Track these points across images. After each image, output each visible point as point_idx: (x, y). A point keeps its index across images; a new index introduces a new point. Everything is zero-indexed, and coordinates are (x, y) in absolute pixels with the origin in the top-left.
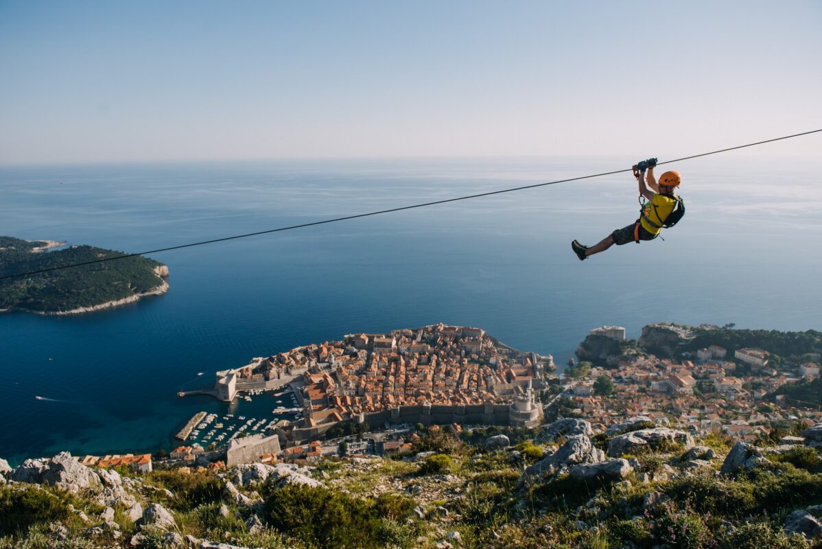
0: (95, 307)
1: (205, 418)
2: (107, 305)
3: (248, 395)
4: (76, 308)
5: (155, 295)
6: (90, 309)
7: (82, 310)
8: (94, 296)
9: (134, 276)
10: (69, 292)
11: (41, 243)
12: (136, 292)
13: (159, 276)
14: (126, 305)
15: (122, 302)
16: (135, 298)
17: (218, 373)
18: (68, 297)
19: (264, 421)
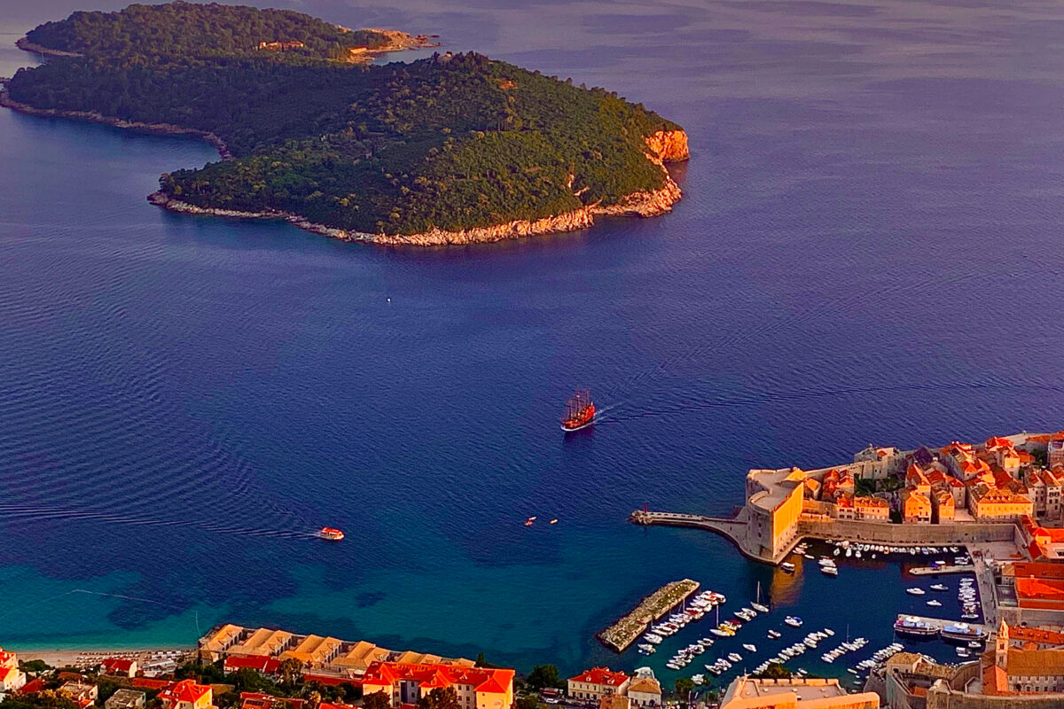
0: (470, 234)
1: (691, 598)
2: (503, 230)
3: (831, 557)
4: (423, 230)
5: (638, 215)
6: (459, 237)
7: (436, 237)
8: (472, 201)
9: (586, 155)
10: (410, 182)
11: (371, 35)
12: (586, 200)
13: (658, 162)
14: (553, 234)
15: (543, 225)
16: (581, 218)
17: (753, 474)
18: (406, 198)
19: (859, 643)
